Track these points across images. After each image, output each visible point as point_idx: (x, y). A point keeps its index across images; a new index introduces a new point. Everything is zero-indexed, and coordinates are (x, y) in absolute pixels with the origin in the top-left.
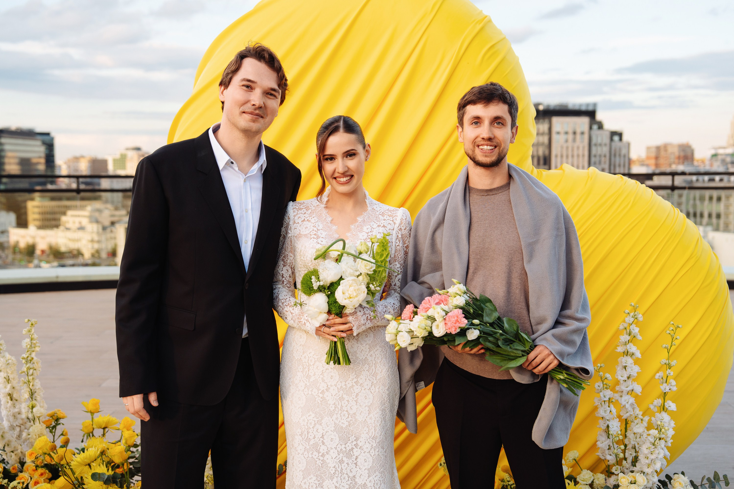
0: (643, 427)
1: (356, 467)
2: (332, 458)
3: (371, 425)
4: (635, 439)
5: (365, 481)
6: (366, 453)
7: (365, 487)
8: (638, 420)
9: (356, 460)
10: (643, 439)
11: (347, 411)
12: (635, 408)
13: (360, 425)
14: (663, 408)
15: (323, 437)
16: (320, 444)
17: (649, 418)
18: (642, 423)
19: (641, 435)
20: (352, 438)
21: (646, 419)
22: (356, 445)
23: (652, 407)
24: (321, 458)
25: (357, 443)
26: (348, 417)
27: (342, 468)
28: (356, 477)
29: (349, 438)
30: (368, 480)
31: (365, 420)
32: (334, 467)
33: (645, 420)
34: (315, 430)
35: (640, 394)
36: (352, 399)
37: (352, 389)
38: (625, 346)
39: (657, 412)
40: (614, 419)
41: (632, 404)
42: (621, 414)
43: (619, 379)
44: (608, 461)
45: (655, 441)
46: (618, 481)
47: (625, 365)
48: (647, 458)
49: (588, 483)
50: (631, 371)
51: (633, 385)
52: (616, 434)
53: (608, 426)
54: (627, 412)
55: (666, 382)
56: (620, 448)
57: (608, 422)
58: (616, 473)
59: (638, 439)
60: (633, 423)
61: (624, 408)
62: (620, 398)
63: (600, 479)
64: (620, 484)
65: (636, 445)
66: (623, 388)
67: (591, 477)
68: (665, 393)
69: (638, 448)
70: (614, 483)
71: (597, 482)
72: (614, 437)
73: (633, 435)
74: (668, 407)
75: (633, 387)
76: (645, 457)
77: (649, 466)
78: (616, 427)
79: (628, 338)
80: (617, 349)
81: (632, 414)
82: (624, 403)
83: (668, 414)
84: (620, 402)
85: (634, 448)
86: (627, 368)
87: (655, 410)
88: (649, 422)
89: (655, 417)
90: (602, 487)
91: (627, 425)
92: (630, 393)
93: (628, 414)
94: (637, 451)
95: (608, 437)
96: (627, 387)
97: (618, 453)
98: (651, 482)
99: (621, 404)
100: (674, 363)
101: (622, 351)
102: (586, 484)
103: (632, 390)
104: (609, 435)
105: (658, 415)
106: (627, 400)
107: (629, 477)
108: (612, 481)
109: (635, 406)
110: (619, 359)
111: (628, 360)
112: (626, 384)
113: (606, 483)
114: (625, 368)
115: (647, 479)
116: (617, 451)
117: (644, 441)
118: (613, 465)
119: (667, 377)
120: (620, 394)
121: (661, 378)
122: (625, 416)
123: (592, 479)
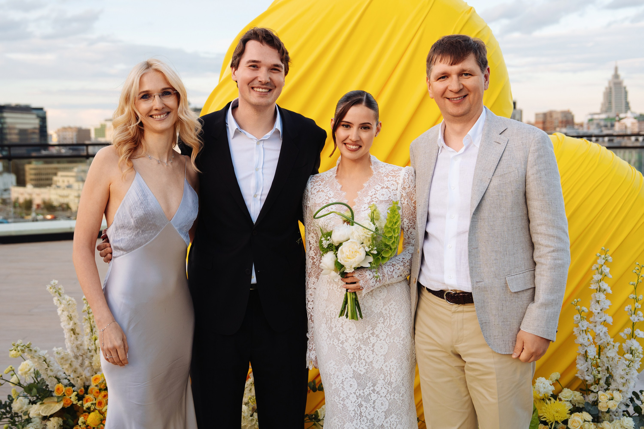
0: (615, 352)
1: (373, 410)
2: (352, 402)
4: (608, 362)
5: (382, 423)
6: (383, 398)
7: (382, 427)
8: (610, 345)
9: (373, 404)
10: (615, 362)
11: (365, 360)
12: (607, 336)
13: (377, 372)
14: (632, 336)
15: (342, 383)
16: (340, 390)
17: (620, 344)
18: (613, 348)
19: (613, 359)
20: (370, 384)
21: (617, 344)
22: (374, 390)
23: (622, 334)
24: (342, 402)
26: (366, 365)
27: (361, 411)
28: (374, 419)
29: (366, 384)
30: (385, 422)
32: (354, 411)
33: (617, 346)
34: (336, 376)
35: (611, 324)
36: (369, 349)
37: (368, 340)
38: (598, 283)
39: (627, 339)
40: (591, 345)
41: (605, 333)
42: (596, 341)
43: (593, 312)
44: (587, 381)
45: (629, 364)
46: (596, 398)
47: (598, 300)
48: (622, 378)
49: (569, 400)
50: (604, 305)
51: (606, 316)
52: (593, 358)
53: (586, 352)
54: (601, 340)
55: (634, 314)
56: (597, 370)
57: (586, 348)
58: (595, 391)
59: (611, 362)
60: (606, 349)
61: (598, 336)
62: (595, 328)
63: (577, 396)
64: (600, 400)
65: (609, 367)
66: (597, 319)
67: (571, 395)
68: (634, 323)
69: (611, 369)
70: (593, 399)
71: (575, 399)
72: (592, 361)
73: (606, 359)
74: (637, 335)
75: (606, 318)
76: (621, 378)
77: (624, 385)
78: (592, 352)
79: (600, 277)
80: (591, 286)
81: (605, 341)
82: (598, 332)
83: (637, 341)
84: (595, 331)
85: (608, 369)
86: (600, 302)
87: (625, 337)
88: (620, 347)
89: (625, 343)
90: (579, 403)
91: (601, 350)
92: (602, 323)
93: (602, 341)
94: (611, 372)
95: (586, 361)
96: (601, 318)
97: (596, 374)
98: (625, 399)
99: (596, 333)
100: (640, 297)
101: (596, 288)
102: (568, 401)
103: (605, 321)
104: (587, 359)
105: (628, 341)
106: (601, 329)
107: (608, 394)
108: (591, 398)
109: (607, 334)
110: (593, 295)
111: (600, 296)
112: (599, 316)
113: (585, 399)
114: (598, 302)
115: (623, 396)
116: (595, 372)
117: (616, 364)
118: (592, 385)
119: (635, 309)
120: (594, 324)
121: (629, 310)
122: (599, 343)
123: (572, 397)
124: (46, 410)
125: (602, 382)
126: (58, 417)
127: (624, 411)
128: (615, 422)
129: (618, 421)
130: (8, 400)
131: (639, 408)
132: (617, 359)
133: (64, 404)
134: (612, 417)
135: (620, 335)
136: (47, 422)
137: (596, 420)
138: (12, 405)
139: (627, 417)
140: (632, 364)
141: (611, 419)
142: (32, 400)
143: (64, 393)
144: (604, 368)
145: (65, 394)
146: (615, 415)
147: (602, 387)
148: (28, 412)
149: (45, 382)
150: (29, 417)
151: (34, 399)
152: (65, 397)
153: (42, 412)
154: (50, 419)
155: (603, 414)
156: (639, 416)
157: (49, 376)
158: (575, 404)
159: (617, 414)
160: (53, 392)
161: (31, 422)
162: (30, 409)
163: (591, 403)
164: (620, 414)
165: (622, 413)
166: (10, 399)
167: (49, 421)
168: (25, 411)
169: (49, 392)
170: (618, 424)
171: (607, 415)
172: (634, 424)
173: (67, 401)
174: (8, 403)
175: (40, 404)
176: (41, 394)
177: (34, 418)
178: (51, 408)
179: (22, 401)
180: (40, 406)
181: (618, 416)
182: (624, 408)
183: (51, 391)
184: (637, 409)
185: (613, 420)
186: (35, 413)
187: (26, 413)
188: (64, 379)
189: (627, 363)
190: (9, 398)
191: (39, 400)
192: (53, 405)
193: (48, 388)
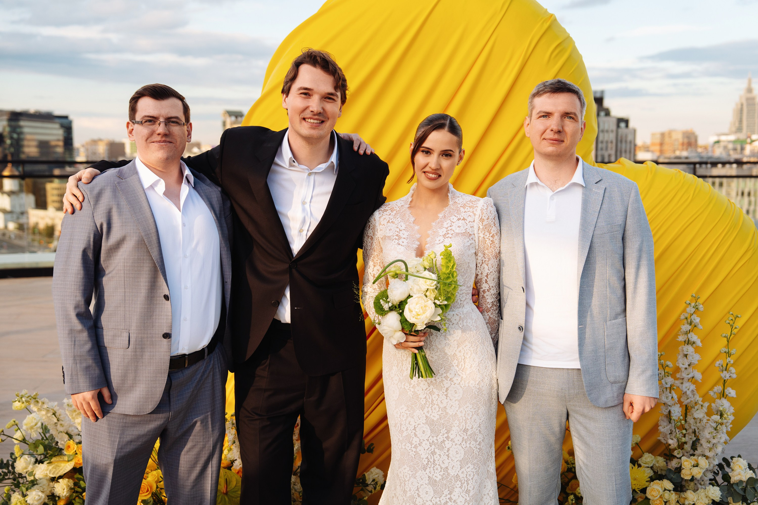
0: (704, 413)
1: (448, 459)
3: (461, 418)
4: (695, 424)
5: (458, 473)
6: (458, 446)
7: (458, 477)
8: (698, 405)
9: (447, 452)
10: (702, 424)
11: (438, 405)
12: (695, 394)
13: (451, 418)
14: (723, 395)
15: (415, 429)
17: (709, 404)
18: (702, 408)
19: (701, 420)
20: (444, 431)
21: (706, 404)
22: (448, 438)
23: (711, 393)
24: (414, 450)
25: (448, 436)
26: (439, 410)
28: (448, 468)
29: (440, 431)
30: (460, 472)
31: (456, 413)
32: (427, 458)
33: (705, 406)
34: (407, 422)
35: (700, 381)
36: (442, 394)
37: (442, 384)
38: (686, 335)
39: (717, 398)
40: (676, 404)
41: (693, 391)
42: (682, 400)
43: (680, 367)
44: (670, 445)
45: (717, 426)
46: (680, 464)
47: (686, 353)
48: (709, 442)
49: (650, 466)
50: (692, 359)
51: (694, 372)
52: (677, 419)
53: (670, 412)
54: (688, 399)
55: (726, 370)
56: (682, 433)
57: (670, 408)
58: (678, 456)
59: (698, 424)
60: (693, 409)
61: (684, 395)
62: (681, 385)
63: (659, 462)
64: (683, 467)
65: (696, 430)
66: (684, 375)
67: (652, 460)
68: (725, 380)
69: (699, 432)
70: (676, 466)
71: (657, 465)
72: (676, 422)
73: (693, 420)
74: (728, 394)
75: (694, 375)
76: (707, 442)
77: (710, 450)
78: (677, 412)
79: (689, 327)
80: (678, 338)
81: (692, 400)
82: (685, 390)
83: (728, 401)
84: (681, 389)
85: (694, 432)
86: (688, 356)
87: (715, 396)
88: (709, 407)
89: (714, 403)
90: (662, 470)
91: (688, 410)
92: (690, 380)
93: (689, 401)
94: (698, 435)
95: (670, 422)
96: (688, 375)
97: (680, 437)
98: (712, 465)
99: (682, 391)
100: (733, 351)
101: (683, 340)
102: (648, 467)
103: (693, 377)
104: (670, 421)
105: (718, 401)
106: (688, 387)
107: (692, 461)
108: (674, 464)
109: (695, 392)
110: (680, 348)
111: (688, 349)
112: (687, 372)
113: (667, 466)
114: (686, 357)
115: (709, 462)
116: (679, 435)
117: (704, 426)
118: (675, 449)
119: (727, 365)
120: (681, 381)
121: (720, 366)
122: (686, 402)
123: (653, 462)
124: (54, 470)
125: (688, 447)
126: (68, 478)
127: (710, 480)
128: (700, 492)
129: (703, 490)
130: (10, 459)
131: (728, 476)
132: (705, 421)
133: (76, 463)
134: (697, 486)
135: (710, 393)
136: (56, 484)
137: (679, 489)
138: (15, 464)
139: (713, 486)
140: (719, 426)
141: (696, 489)
142: (39, 459)
143: (75, 451)
144: (690, 431)
145: (77, 452)
146: (700, 484)
147: (687, 452)
148: (34, 473)
149: (55, 438)
150: (34, 478)
151: (42, 458)
152: (76, 455)
153: (50, 473)
154: (59, 480)
155: (687, 483)
156: (727, 485)
157: (58, 431)
158: (657, 471)
159: (702, 483)
160: (63, 450)
161: (37, 484)
162: (37, 469)
163: (674, 470)
164: (706, 483)
165: (708, 482)
166: (13, 457)
167: (58, 483)
168: (30, 471)
169: (59, 450)
170: (703, 494)
171: (692, 484)
172: (721, 494)
173: (78, 461)
174: (10, 463)
175: (48, 463)
176: (49, 452)
177: (40, 479)
178: (61, 468)
179: (27, 460)
180: (48, 466)
181: (704, 485)
182: (710, 476)
183: (61, 449)
184: (726, 478)
185: (697, 490)
186: (42, 473)
187: (31, 474)
188: (76, 435)
189: (714, 425)
190: (11, 457)
191: (46, 459)
192: (63, 465)
193: (58, 445)
